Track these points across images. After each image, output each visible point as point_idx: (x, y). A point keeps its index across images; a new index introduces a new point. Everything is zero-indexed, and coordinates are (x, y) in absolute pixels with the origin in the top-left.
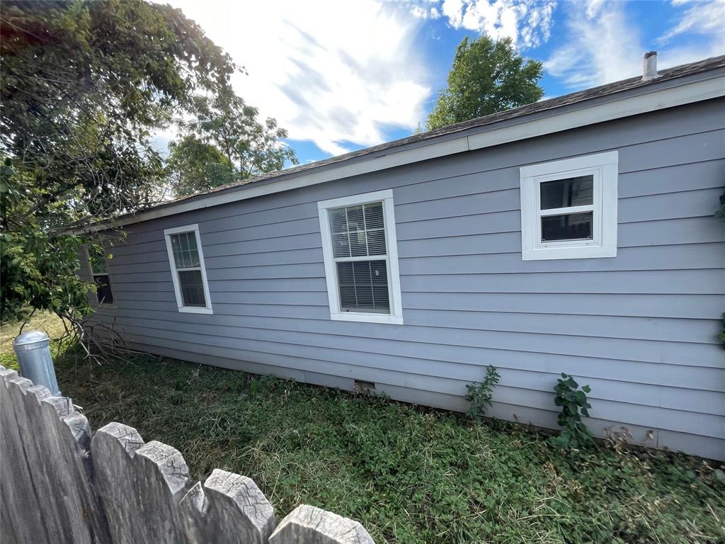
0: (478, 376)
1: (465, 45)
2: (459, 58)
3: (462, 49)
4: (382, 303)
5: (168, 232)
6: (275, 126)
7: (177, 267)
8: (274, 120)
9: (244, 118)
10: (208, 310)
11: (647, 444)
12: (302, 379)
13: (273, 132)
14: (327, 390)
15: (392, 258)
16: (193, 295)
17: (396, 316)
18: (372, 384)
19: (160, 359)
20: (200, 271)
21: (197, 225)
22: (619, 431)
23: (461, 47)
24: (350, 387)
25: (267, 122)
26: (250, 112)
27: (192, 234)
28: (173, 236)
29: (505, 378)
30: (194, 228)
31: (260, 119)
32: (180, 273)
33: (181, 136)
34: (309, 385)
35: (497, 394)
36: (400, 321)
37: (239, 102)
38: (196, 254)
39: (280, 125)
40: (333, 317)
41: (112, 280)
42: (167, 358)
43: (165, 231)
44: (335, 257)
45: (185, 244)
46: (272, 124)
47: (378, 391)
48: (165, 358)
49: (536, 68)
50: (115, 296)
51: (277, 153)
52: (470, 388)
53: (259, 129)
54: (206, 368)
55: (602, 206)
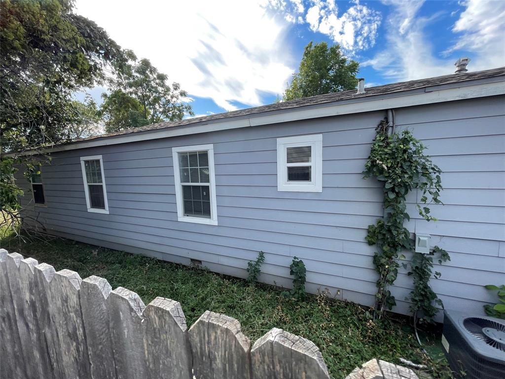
0: (254, 257)
1: (310, 46)
2: (306, 54)
3: (309, 49)
4: (207, 212)
5: (83, 159)
6: (179, 88)
7: (88, 182)
8: (179, 84)
9: (158, 81)
10: (106, 211)
11: (337, 297)
12: (160, 258)
13: (177, 93)
14: (175, 265)
15: (212, 185)
16: (97, 202)
17: (213, 220)
18: (200, 262)
19: (74, 243)
20: (102, 186)
21: (101, 156)
22: (324, 290)
23: (307, 48)
24: (188, 263)
25: (173, 85)
26: (162, 78)
27: (98, 161)
28: (86, 162)
29: (268, 258)
30: (100, 157)
31: (169, 83)
32: (90, 186)
33: (111, 90)
34: (165, 262)
35: (264, 269)
36: (216, 223)
37: (153, 70)
38: (100, 174)
39: (182, 88)
40: (179, 220)
41: (44, 187)
42: (78, 242)
43: (81, 158)
44: (181, 182)
45: (93, 167)
46: (176, 87)
47: (203, 266)
48: (77, 243)
49: (355, 66)
50: (46, 199)
51: (179, 107)
52: (250, 264)
53: (168, 89)
54: (103, 249)
55: (315, 164)
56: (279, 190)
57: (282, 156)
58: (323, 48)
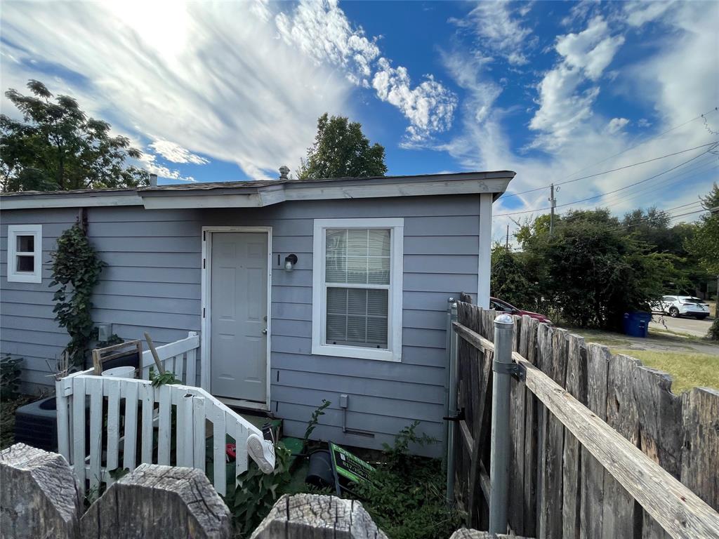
1: (325, 119)
6: (128, 145)
8: (127, 139)
9: (93, 131)
25: (119, 139)
26: (100, 127)
31: (111, 134)
39: (133, 145)
49: (380, 150)
55: (38, 254)
56: (9, 281)
57: (12, 243)
58: (340, 124)
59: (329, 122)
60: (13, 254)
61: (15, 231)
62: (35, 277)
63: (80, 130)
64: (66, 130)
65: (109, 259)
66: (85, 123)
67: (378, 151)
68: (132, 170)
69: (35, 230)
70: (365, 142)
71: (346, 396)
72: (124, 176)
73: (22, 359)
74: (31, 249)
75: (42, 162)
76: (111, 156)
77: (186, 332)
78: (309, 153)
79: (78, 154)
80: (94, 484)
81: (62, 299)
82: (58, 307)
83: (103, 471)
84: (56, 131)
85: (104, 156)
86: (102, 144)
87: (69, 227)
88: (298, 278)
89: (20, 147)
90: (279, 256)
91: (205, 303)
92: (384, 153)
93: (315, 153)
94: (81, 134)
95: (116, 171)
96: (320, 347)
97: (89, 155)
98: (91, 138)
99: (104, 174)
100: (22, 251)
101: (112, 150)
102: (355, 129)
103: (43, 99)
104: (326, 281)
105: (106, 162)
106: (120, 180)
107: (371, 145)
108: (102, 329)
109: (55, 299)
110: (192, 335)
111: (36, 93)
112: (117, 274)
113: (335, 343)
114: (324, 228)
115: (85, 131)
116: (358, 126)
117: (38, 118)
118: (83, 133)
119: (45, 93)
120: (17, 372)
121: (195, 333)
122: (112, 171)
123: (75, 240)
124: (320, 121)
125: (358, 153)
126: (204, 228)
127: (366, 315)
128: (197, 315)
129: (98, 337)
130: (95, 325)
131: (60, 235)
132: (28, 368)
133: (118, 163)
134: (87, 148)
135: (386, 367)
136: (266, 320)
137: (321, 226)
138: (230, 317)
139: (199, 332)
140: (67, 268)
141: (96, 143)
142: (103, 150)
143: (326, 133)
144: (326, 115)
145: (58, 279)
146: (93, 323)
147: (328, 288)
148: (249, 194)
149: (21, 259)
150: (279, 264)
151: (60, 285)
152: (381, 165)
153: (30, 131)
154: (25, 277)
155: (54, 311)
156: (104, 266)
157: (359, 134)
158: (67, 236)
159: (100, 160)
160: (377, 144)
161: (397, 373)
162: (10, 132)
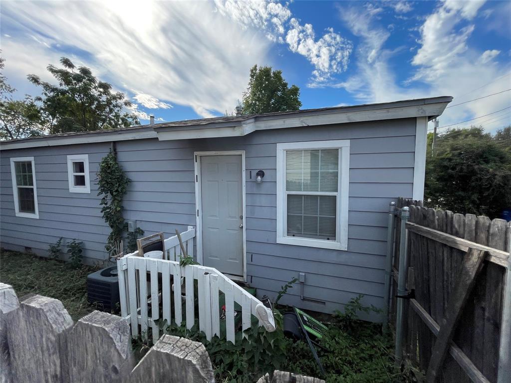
0: (56, 241)
1: (255, 69)
2: (252, 76)
4: (33, 209)
6: (124, 98)
8: (123, 94)
14: (15, 252)
15: (35, 187)
18: (30, 248)
24: (22, 250)
35: (61, 249)
36: (38, 217)
40: (17, 215)
44: (17, 185)
47: (33, 251)
52: (51, 247)
55: (86, 174)
56: (70, 192)
57: (70, 168)
58: (266, 72)
59: (258, 71)
60: (71, 174)
61: (72, 159)
62: (86, 189)
63: (94, 90)
64: (85, 90)
65: (132, 176)
66: (97, 85)
67: (295, 91)
68: (127, 115)
69: (84, 158)
70: (285, 85)
71: (304, 274)
72: (123, 119)
73: (82, 242)
74: (82, 170)
75: (72, 113)
76: (114, 106)
77: (186, 226)
78: (244, 95)
79: (93, 107)
80: (144, 328)
81: (106, 204)
82: (104, 209)
83: (149, 320)
84: (79, 91)
85: (109, 107)
86: (107, 99)
87: (105, 155)
88: (265, 188)
89: (59, 104)
90: (250, 172)
91: (198, 207)
92: (299, 92)
93: (248, 95)
94: (95, 92)
95: (117, 116)
96: (283, 238)
97: (100, 107)
98: (100, 95)
99: (110, 119)
100: (76, 172)
101: (114, 102)
102: (278, 75)
103: (70, 70)
104: (287, 190)
105: (111, 111)
106: (120, 123)
107: (289, 87)
108: (131, 224)
109: (101, 204)
110: (190, 228)
111: (66, 66)
112: (137, 186)
113: (294, 236)
114: (284, 150)
115: (96, 90)
116: (279, 73)
117: (68, 83)
118: (96, 92)
119: (71, 66)
120: (80, 251)
121: (192, 227)
122: (114, 116)
123: (111, 164)
124: (252, 71)
125: (279, 93)
126: (196, 153)
127: (319, 216)
128: (193, 215)
129: (128, 229)
130: (125, 221)
131: (101, 161)
132: (87, 248)
133: (118, 111)
134: (99, 102)
135: (335, 253)
136: (241, 218)
137: (282, 148)
138: (216, 216)
139: (195, 226)
140: (107, 183)
141: (104, 98)
142: (109, 103)
143: (256, 79)
144: (256, 66)
145: (103, 191)
146: (124, 219)
147: (288, 195)
148: (235, 127)
149: (76, 177)
150: (251, 178)
151: (103, 195)
152: (297, 101)
153: (63, 93)
154: (80, 189)
155: (102, 212)
156: (129, 181)
157: (280, 79)
158: (106, 162)
159: (107, 110)
160: (294, 86)
161: (343, 258)
162: (52, 94)
